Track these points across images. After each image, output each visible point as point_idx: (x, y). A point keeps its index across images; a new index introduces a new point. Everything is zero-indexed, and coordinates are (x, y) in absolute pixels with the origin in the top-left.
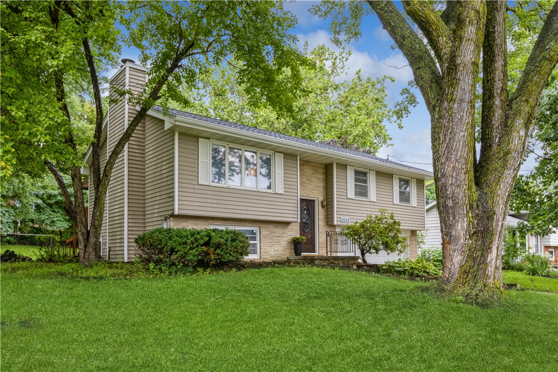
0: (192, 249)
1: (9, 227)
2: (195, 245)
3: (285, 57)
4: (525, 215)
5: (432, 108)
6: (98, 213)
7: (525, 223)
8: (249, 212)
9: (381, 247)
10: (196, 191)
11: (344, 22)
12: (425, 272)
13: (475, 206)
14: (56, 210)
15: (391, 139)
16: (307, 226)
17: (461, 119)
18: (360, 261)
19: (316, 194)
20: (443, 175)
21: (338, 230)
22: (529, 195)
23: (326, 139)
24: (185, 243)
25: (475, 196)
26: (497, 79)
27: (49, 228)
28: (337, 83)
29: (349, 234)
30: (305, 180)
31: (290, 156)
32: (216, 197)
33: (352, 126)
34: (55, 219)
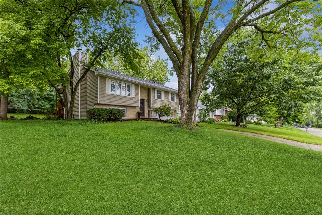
0: (106, 115)
1: (25, 107)
2: (107, 113)
3: (136, 55)
4: (208, 105)
5: (178, 76)
6: (72, 103)
7: (208, 108)
8: (123, 103)
9: (165, 115)
10: (105, 96)
11: (154, 45)
12: (178, 122)
13: (189, 103)
14: (46, 101)
15: (169, 80)
16: (142, 108)
17: (185, 80)
18: (159, 119)
19: (145, 98)
20: (181, 94)
21: (152, 109)
22: (210, 99)
23: (148, 79)
24: (104, 113)
25: (189, 100)
26: (195, 69)
27: (42, 107)
28: (152, 60)
29: (155, 110)
30: (141, 93)
31: (137, 85)
32: (112, 98)
33: (157, 75)
34: (45, 104)
